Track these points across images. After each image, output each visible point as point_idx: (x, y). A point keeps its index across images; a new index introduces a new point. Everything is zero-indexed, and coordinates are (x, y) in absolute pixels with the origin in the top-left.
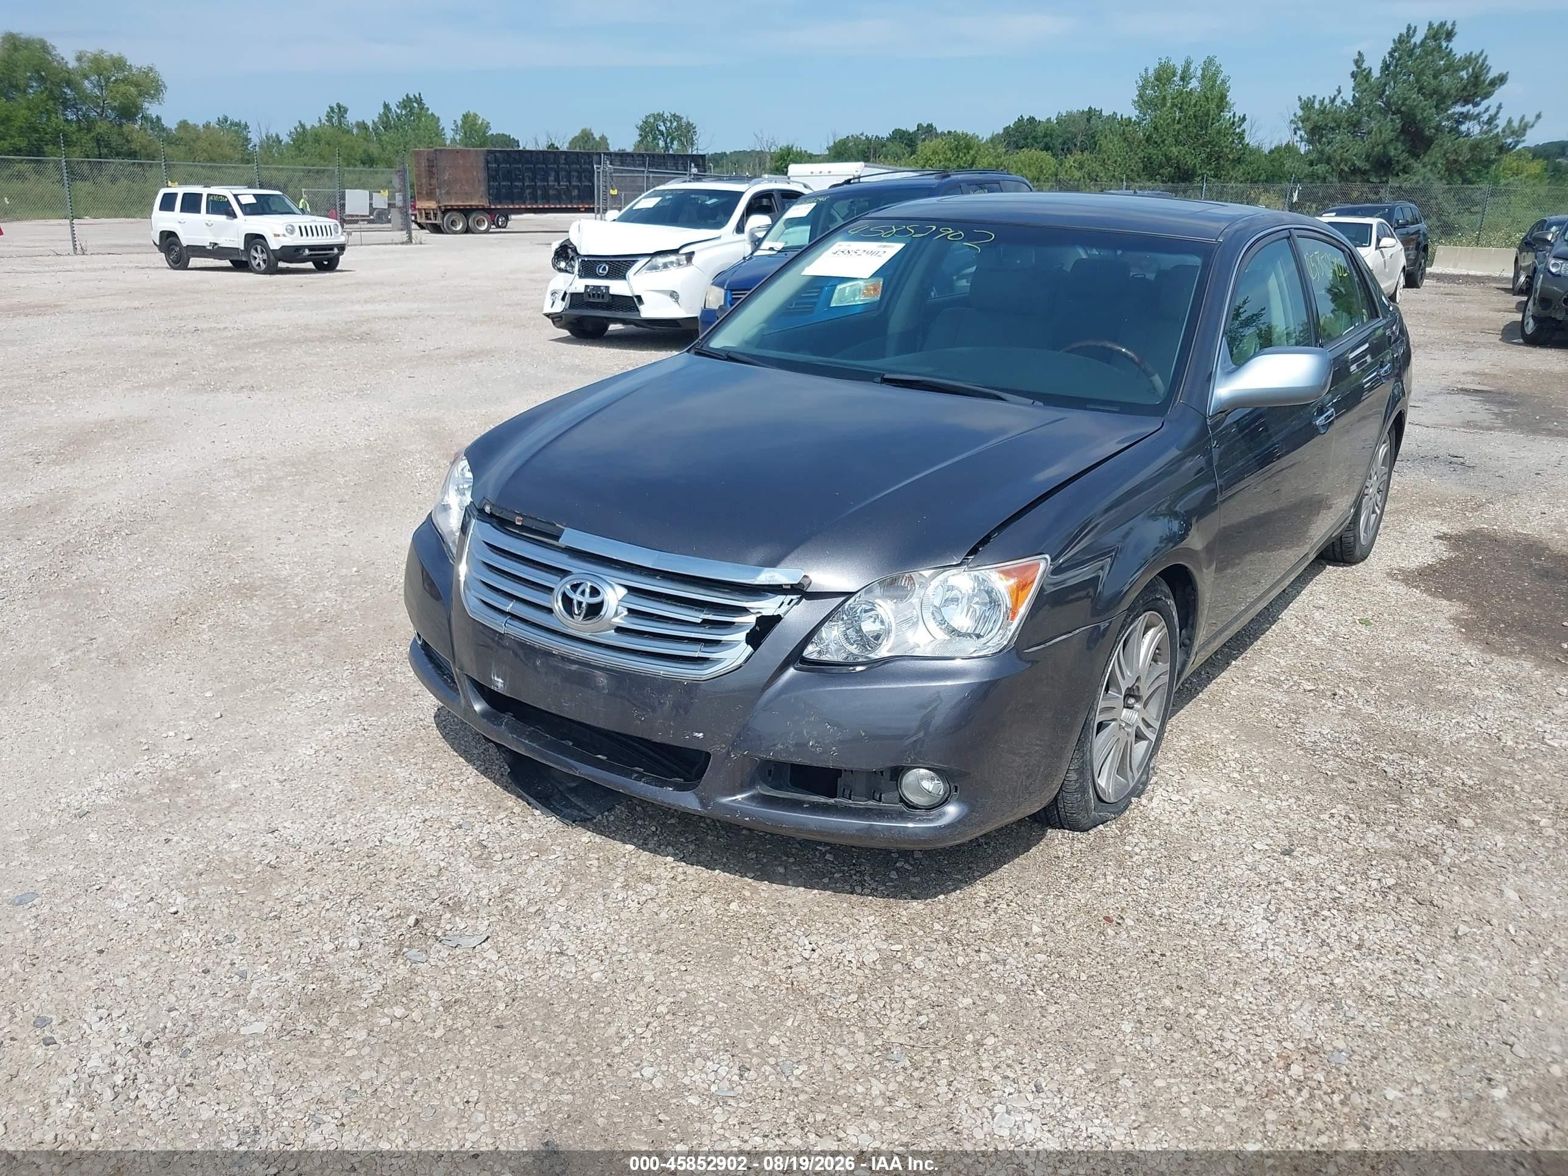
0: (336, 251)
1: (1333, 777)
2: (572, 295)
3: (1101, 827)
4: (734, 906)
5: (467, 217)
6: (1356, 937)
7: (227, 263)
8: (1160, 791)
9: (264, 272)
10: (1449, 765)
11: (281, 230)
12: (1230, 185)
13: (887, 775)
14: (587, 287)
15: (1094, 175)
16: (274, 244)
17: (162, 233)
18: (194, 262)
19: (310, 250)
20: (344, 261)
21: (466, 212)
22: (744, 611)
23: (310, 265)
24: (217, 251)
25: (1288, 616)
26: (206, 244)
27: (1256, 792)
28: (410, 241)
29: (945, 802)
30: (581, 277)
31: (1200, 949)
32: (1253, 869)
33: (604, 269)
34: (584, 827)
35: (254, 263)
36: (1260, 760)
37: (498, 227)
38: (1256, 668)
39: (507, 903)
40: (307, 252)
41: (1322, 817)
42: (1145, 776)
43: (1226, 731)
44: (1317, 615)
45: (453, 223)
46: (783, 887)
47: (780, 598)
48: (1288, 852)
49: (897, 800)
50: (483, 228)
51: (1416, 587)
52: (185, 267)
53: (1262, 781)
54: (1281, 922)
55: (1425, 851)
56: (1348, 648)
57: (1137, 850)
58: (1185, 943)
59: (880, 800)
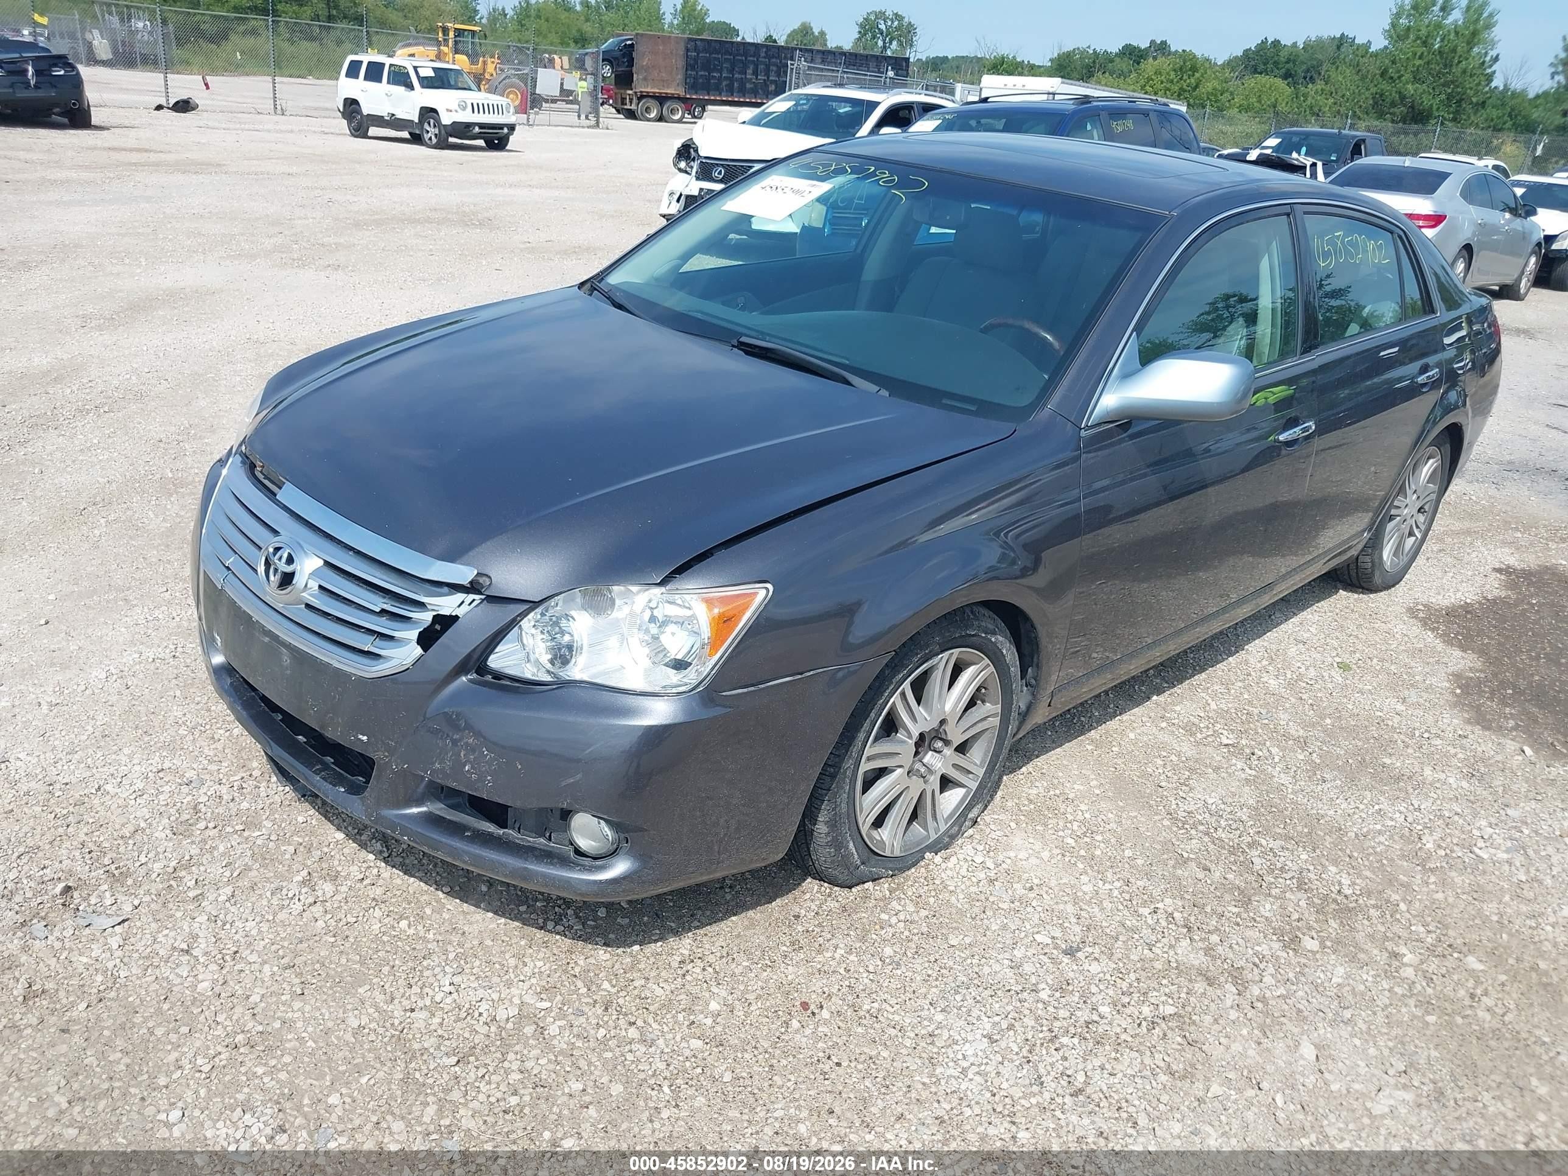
0: (506, 130)
1: (1186, 861)
2: (687, 197)
3: (869, 885)
4: (404, 924)
5: (661, 105)
6: (1081, 1077)
7: (405, 135)
8: (968, 849)
9: (435, 147)
10: (1335, 863)
11: (454, 106)
12: (1468, 131)
13: (558, 814)
14: (701, 190)
15: (1316, 110)
16: (446, 119)
17: (346, 100)
18: (373, 131)
19: (481, 128)
20: (514, 141)
21: (661, 99)
22: (421, 605)
23: (481, 143)
24: (395, 123)
25: (1255, 650)
26: (385, 114)
27: (1081, 866)
28: (597, 125)
29: (613, 853)
30: (698, 179)
31: (887, 1064)
32: (1015, 966)
33: (720, 173)
34: (311, 803)
35: (426, 137)
36: (1113, 826)
37: (694, 117)
38: (1178, 708)
39: (172, 882)
40: (477, 129)
41: (1141, 910)
42: (956, 828)
43: (1094, 783)
44: (1293, 651)
45: (648, 110)
46: (472, 908)
47: (460, 597)
48: (1070, 952)
49: (567, 843)
50: (677, 117)
51: (1433, 630)
52: (365, 136)
53: (1098, 852)
54: (1003, 1044)
55: (1237, 976)
56: (1304, 697)
57: (894, 920)
58: (874, 1053)
59: (550, 840)
